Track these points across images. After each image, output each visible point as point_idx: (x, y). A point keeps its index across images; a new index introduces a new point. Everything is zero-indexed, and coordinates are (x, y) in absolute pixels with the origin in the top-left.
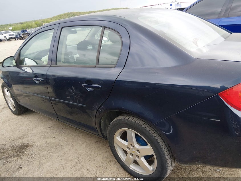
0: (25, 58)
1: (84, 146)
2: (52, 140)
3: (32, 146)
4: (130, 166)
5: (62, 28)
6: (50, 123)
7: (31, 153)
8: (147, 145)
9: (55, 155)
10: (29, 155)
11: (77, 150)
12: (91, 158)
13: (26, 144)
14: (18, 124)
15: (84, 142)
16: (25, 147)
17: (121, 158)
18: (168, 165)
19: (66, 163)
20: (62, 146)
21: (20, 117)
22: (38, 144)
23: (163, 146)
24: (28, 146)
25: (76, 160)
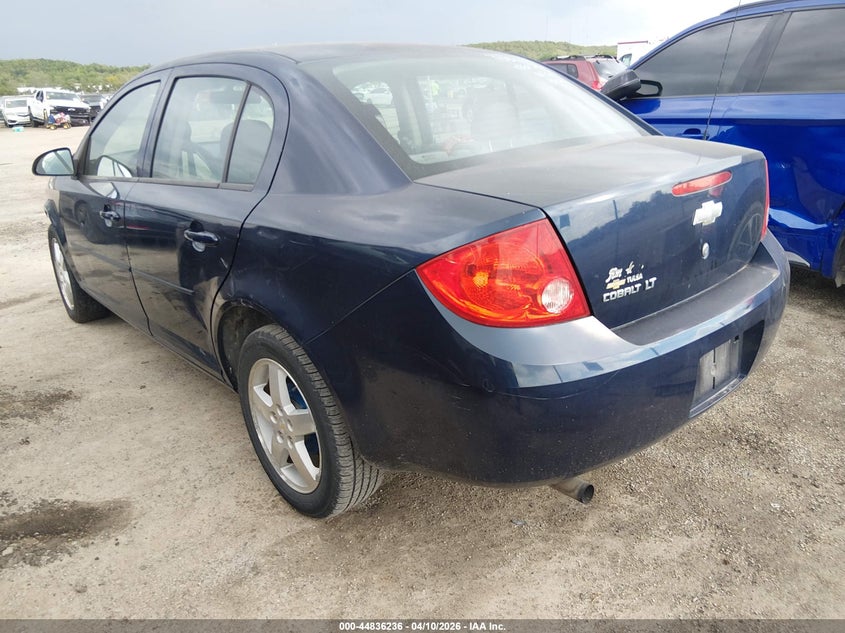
0: (100, 158)
1: (207, 417)
2: (136, 393)
3: (77, 398)
4: (282, 469)
5: (176, 79)
6: (151, 353)
7: (69, 413)
8: (306, 408)
9: (124, 426)
10: (61, 419)
11: (183, 423)
12: (208, 446)
13: (65, 393)
14: (70, 344)
15: (213, 409)
16: (61, 397)
17: (264, 447)
18: (342, 462)
19: (140, 449)
20: (152, 408)
21: (83, 329)
22: (95, 396)
23: (332, 409)
24: (68, 398)
25: (169, 446)
